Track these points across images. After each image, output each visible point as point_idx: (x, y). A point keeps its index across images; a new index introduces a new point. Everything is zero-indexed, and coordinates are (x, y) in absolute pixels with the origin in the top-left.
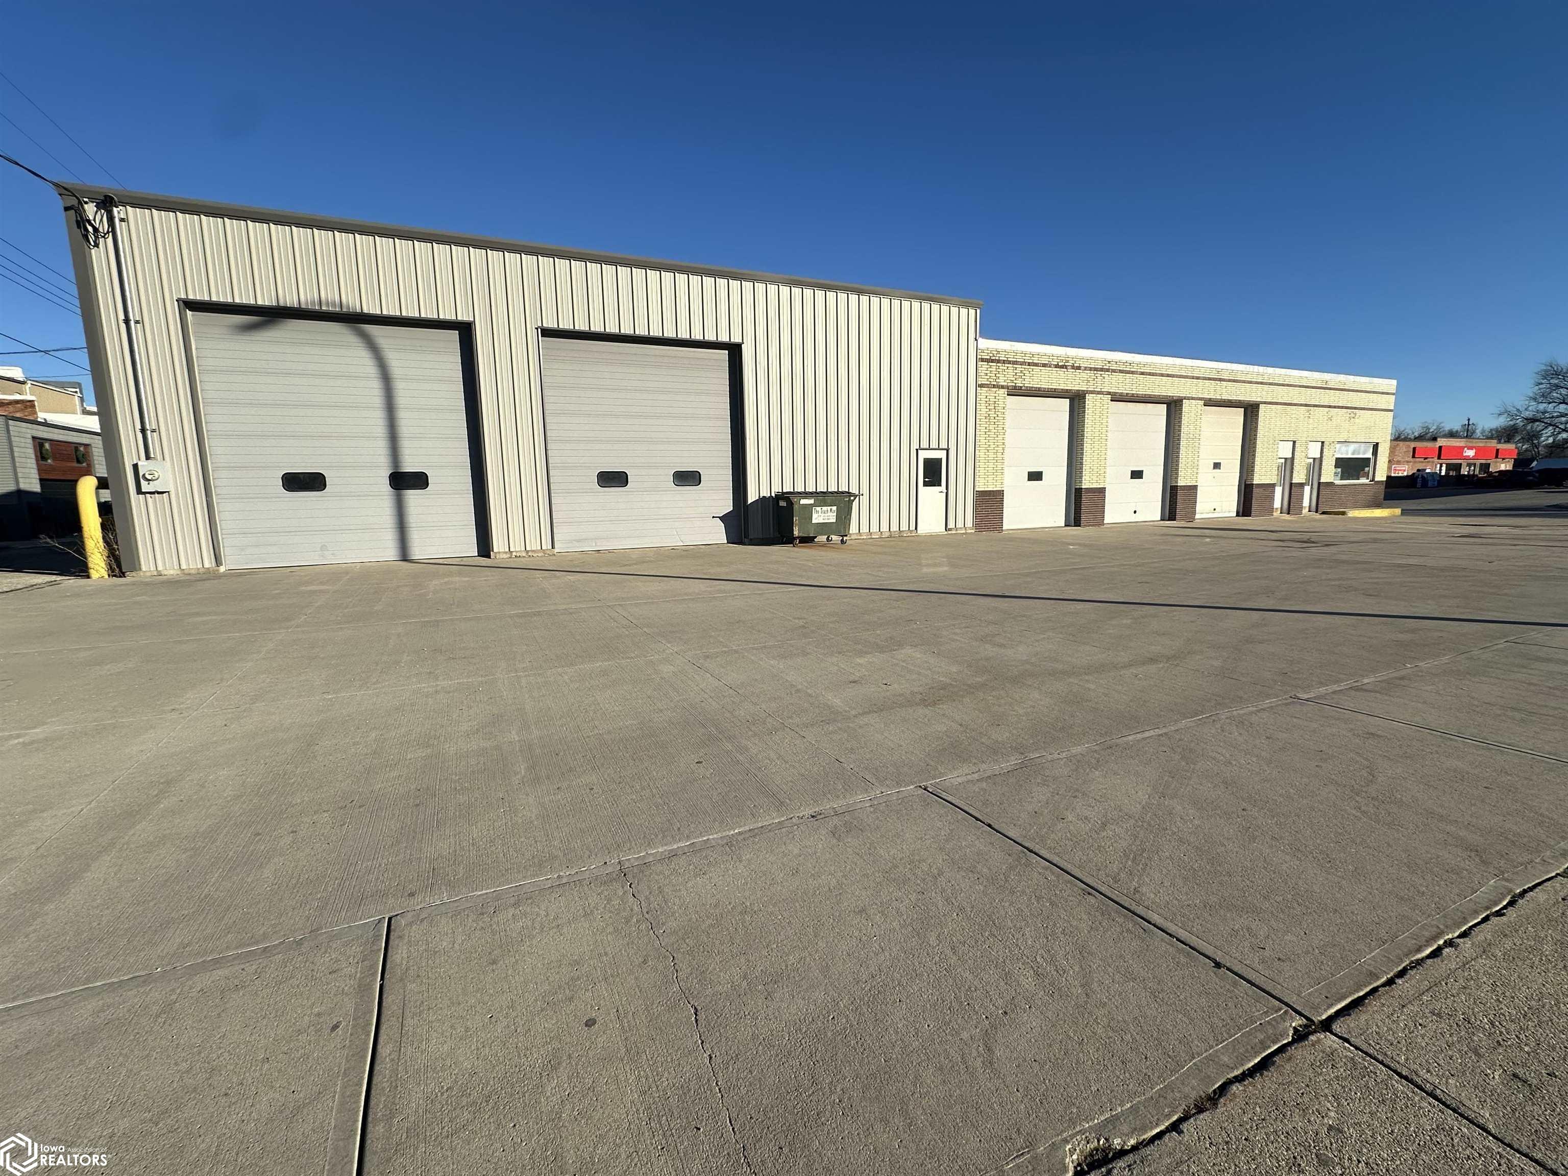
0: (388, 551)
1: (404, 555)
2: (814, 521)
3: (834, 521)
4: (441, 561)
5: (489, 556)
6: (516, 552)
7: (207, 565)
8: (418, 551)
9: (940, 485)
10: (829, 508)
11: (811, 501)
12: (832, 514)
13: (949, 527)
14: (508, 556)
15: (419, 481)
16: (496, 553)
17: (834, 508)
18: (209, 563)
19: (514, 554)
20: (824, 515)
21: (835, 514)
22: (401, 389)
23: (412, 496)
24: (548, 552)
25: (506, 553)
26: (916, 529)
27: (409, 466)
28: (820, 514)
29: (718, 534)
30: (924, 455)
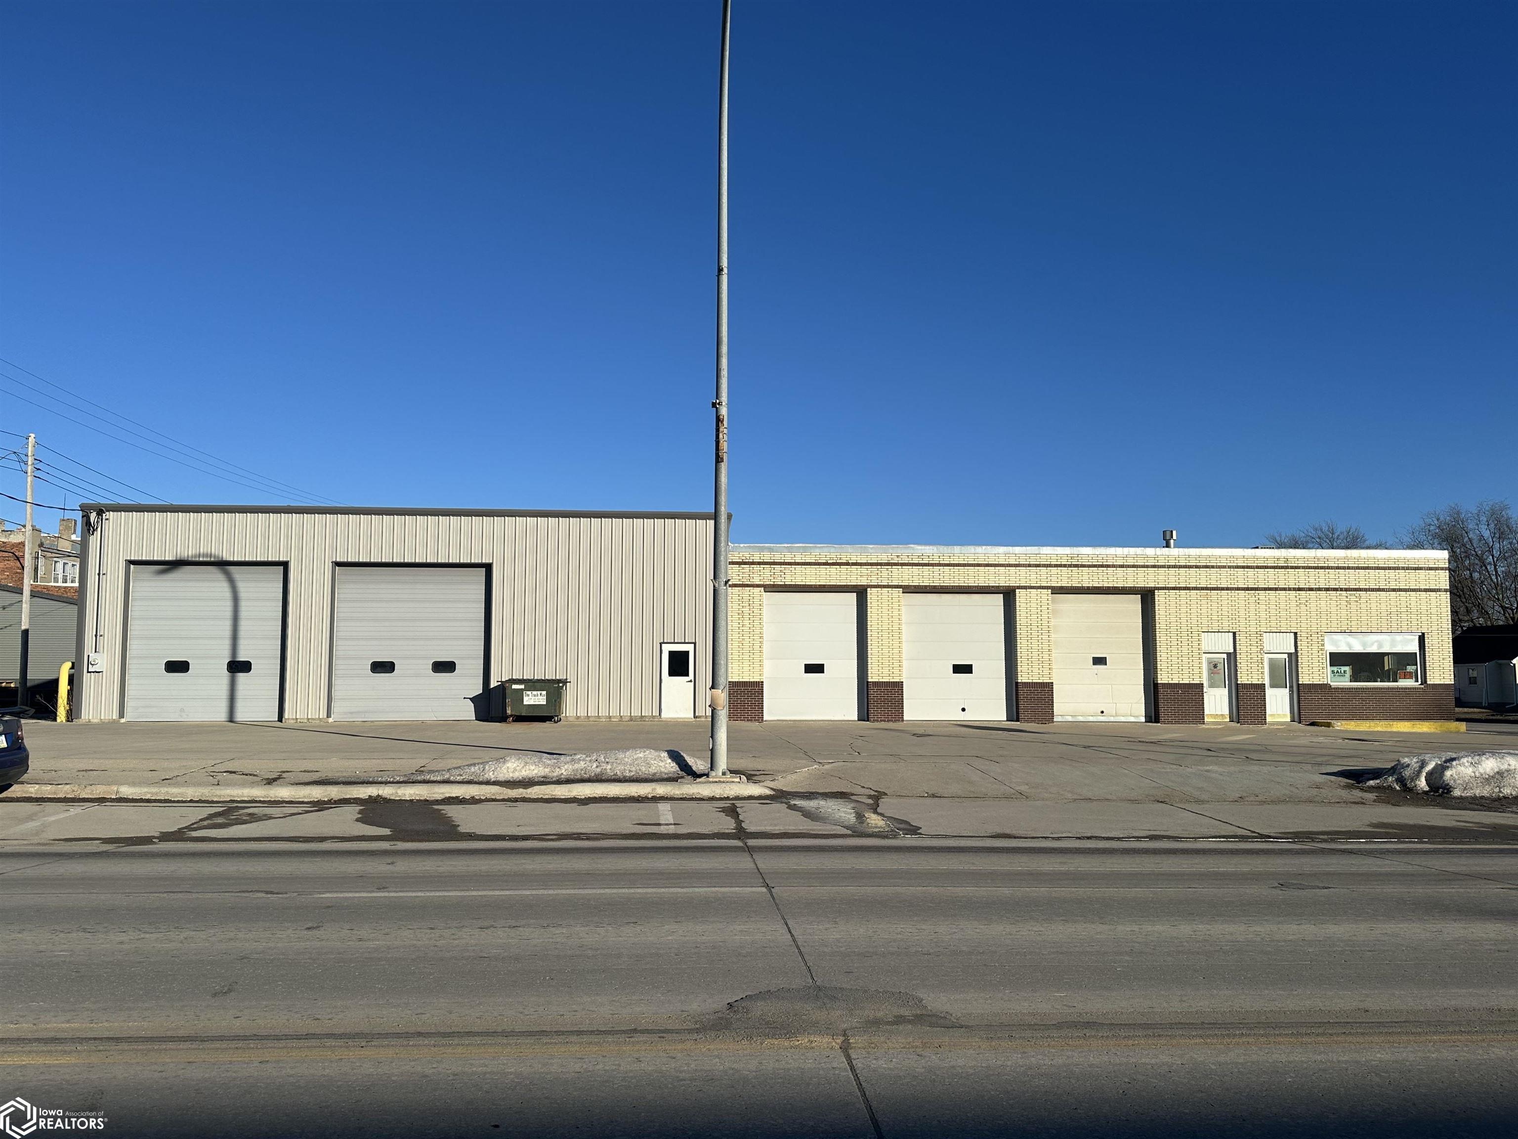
0: (221, 715)
1: (231, 719)
2: (525, 703)
3: (545, 703)
4: (255, 723)
5: (281, 722)
6: (301, 719)
7: (114, 718)
8: (240, 716)
9: (687, 675)
10: (539, 692)
11: (522, 687)
12: (541, 697)
13: (697, 715)
14: (295, 721)
15: (245, 667)
16: (286, 719)
17: (544, 693)
18: (115, 716)
19: (299, 720)
20: (535, 699)
21: (545, 698)
22: (244, 605)
23: (241, 677)
24: (323, 720)
25: (293, 719)
26: (660, 714)
27: (242, 658)
28: (530, 697)
29: (468, 711)
30: (667, 648)
